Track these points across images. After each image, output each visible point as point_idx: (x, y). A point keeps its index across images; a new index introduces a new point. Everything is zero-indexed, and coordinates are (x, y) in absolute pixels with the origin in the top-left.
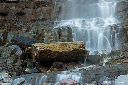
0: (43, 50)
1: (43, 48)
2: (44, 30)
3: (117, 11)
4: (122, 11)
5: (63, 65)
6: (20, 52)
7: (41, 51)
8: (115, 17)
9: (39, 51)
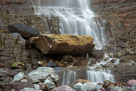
0: (61, 42)
1: (62, 41)
2: (32, 17)
3: (92, 3)
4: (97, 4)
5: (73, 59)
6: (23, 41)
7: (60, 43)
8: (91, 9)
9: (58, 43)
